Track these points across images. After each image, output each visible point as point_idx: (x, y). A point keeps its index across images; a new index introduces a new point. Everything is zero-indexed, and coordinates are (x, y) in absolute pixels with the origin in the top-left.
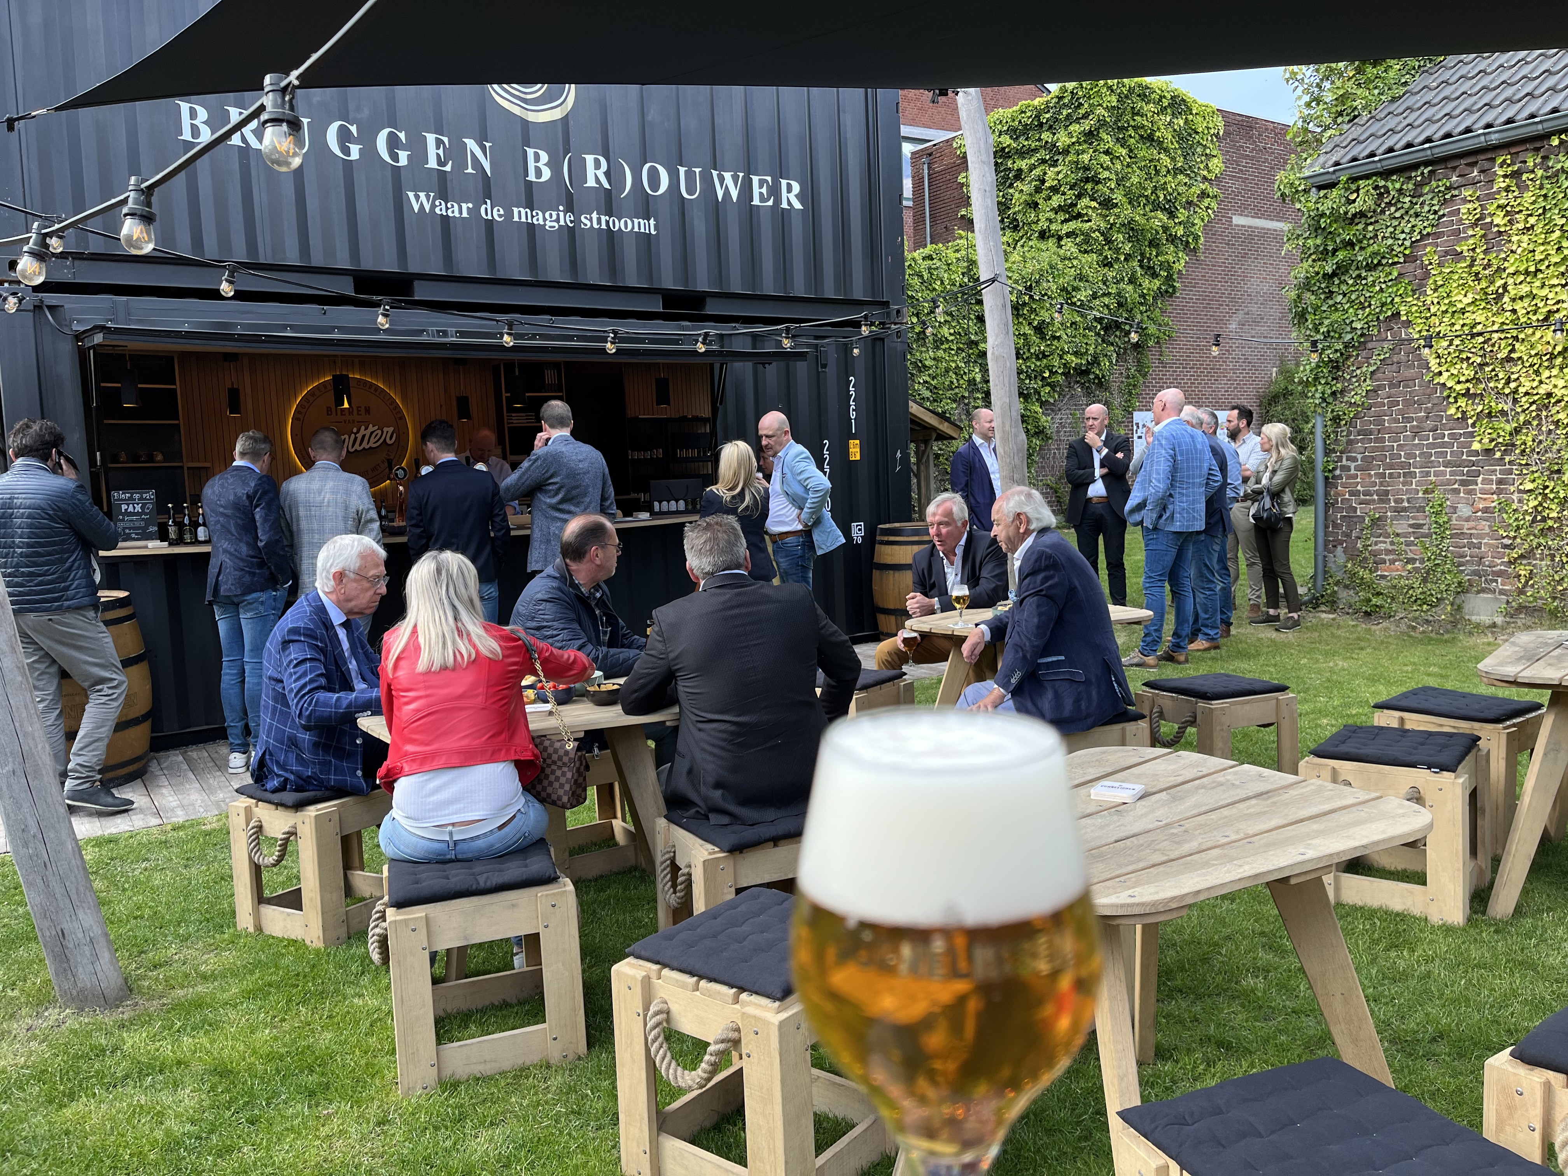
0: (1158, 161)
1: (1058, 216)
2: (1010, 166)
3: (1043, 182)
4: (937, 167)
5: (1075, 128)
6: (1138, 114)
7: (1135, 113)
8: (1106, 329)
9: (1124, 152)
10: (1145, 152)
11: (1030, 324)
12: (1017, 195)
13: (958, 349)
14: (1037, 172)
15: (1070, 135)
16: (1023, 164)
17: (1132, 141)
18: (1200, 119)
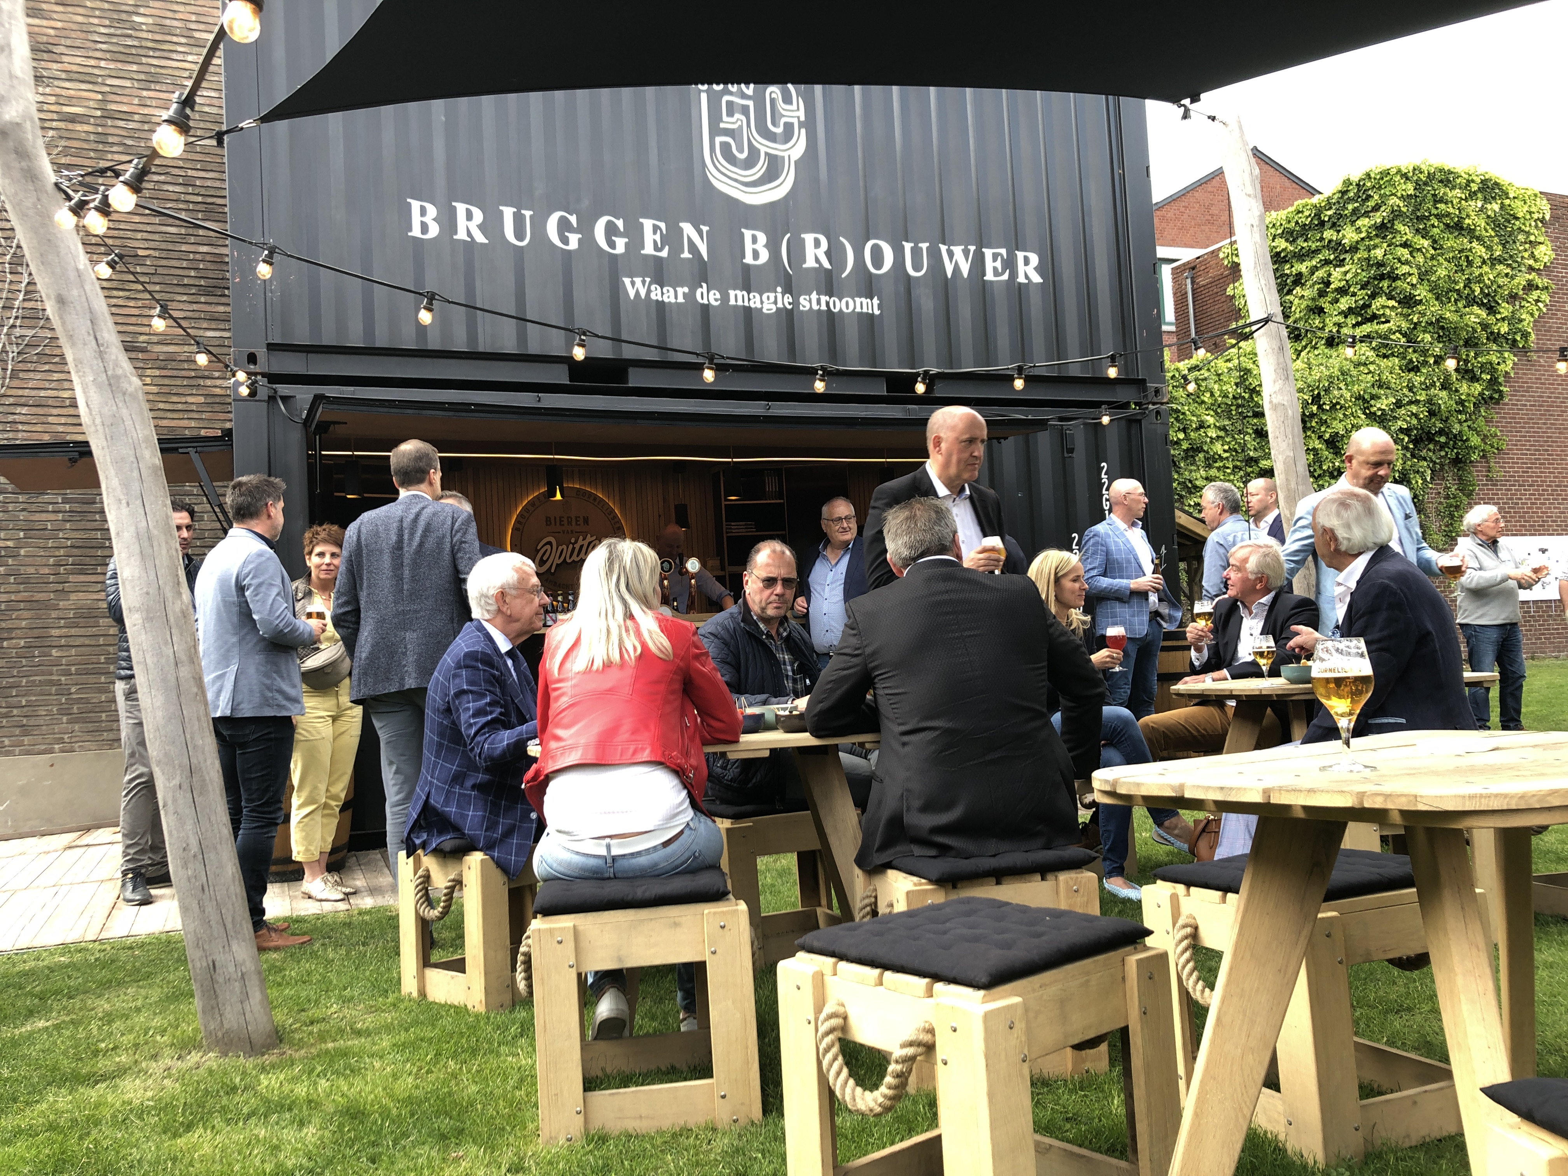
0: (1470, 250)
1: (1349, 320)
2: (1287, 272)
3: (1328, 284)
4: (1202, 281)
5: (1363, 222)
6: (1441, 201)
7: (1437, 200)
8: (1416, 441)
9: (1426, 243)
10: (1451, 242)
11: (1320, 437)
12: (1296, 301)
13: (1235, 467)
14: (1320, 273)
15: (1358, 230)
16: (1303, 268)
17: (1436, 230)
18: (1519, 203)
